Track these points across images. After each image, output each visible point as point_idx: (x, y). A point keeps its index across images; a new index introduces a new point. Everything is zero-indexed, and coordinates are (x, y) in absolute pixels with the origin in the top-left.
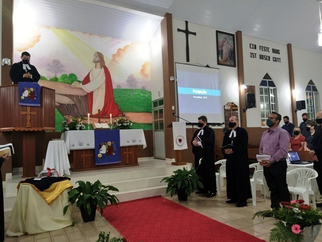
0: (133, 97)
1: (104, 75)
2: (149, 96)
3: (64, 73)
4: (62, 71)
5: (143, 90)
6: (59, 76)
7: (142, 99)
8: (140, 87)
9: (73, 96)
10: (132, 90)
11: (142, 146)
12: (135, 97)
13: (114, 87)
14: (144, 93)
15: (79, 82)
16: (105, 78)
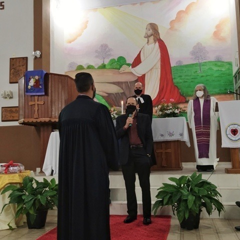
0: (200, 75)
1: (159, 50)
2: (229, 69)
3: (111, 58)
4: (110, 55)
5: (218, 62)
6: (107, 62)
7: (216, 75)
8: (212, 57)
9: (122, 83)
10: (200, 65)
12: (204, 74)
14: (219, 66)
15: (128, 65)
16: (160, 54)
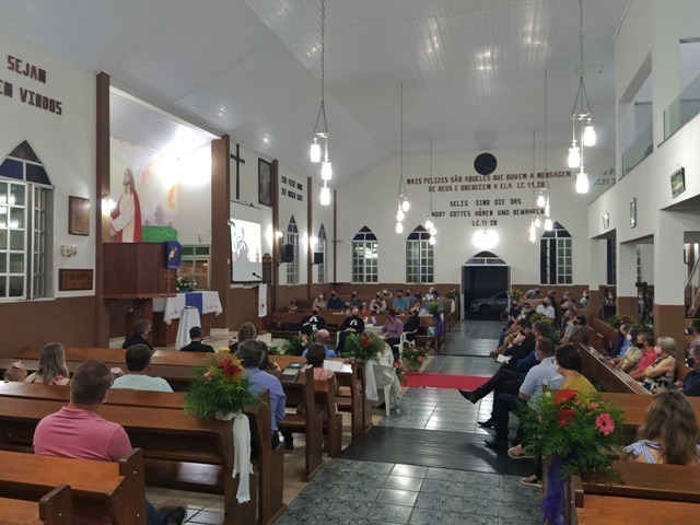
8: (167, 223)
11: (214, 313)
13: (143, 224)
